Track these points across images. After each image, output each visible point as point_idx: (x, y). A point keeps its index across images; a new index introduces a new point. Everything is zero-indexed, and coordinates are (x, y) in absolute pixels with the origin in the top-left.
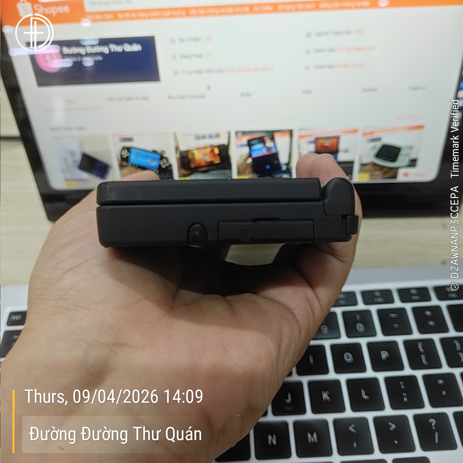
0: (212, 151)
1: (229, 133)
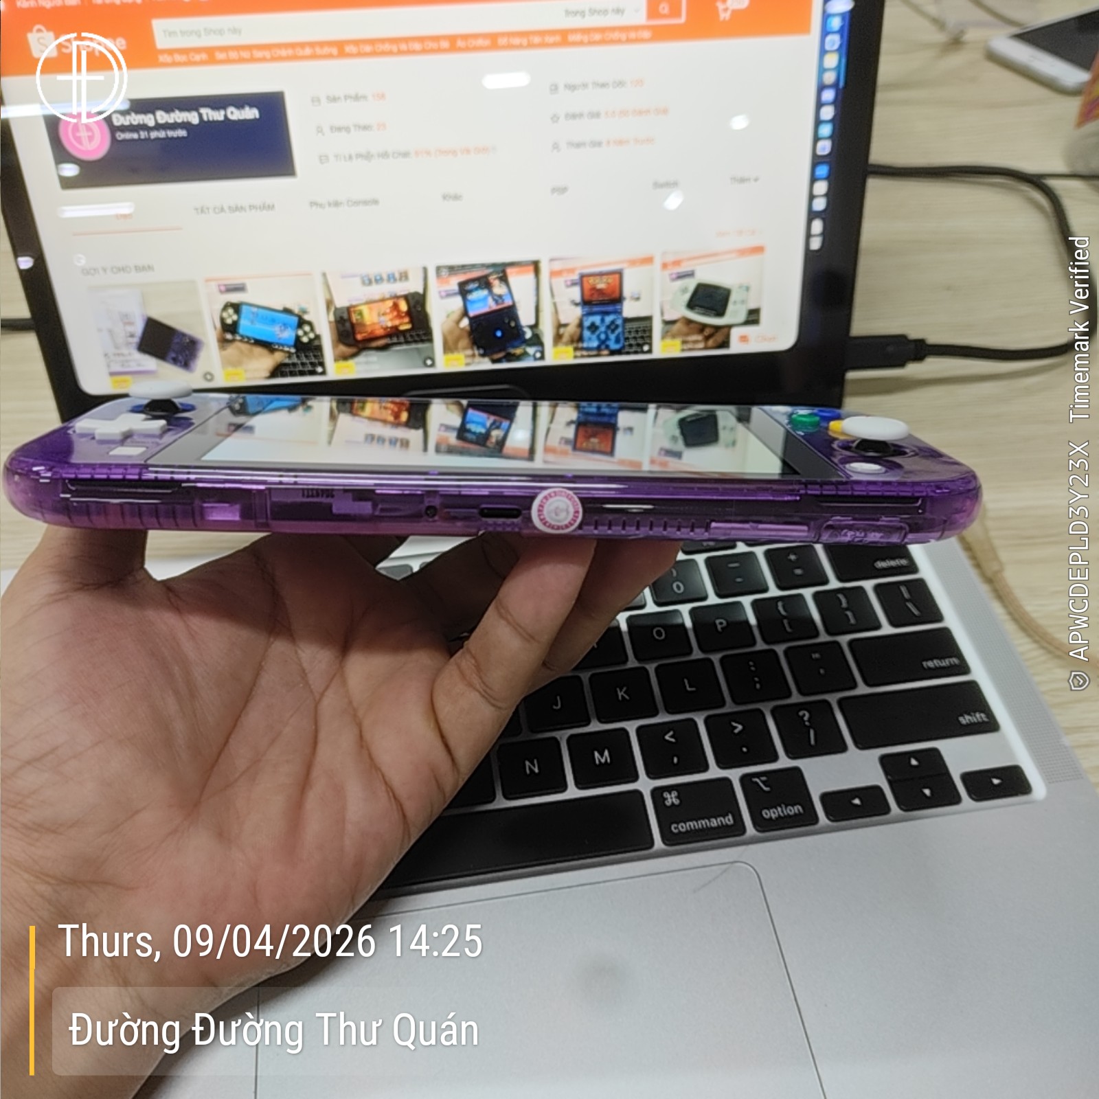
0: (396, 306)
1: (425, 270)
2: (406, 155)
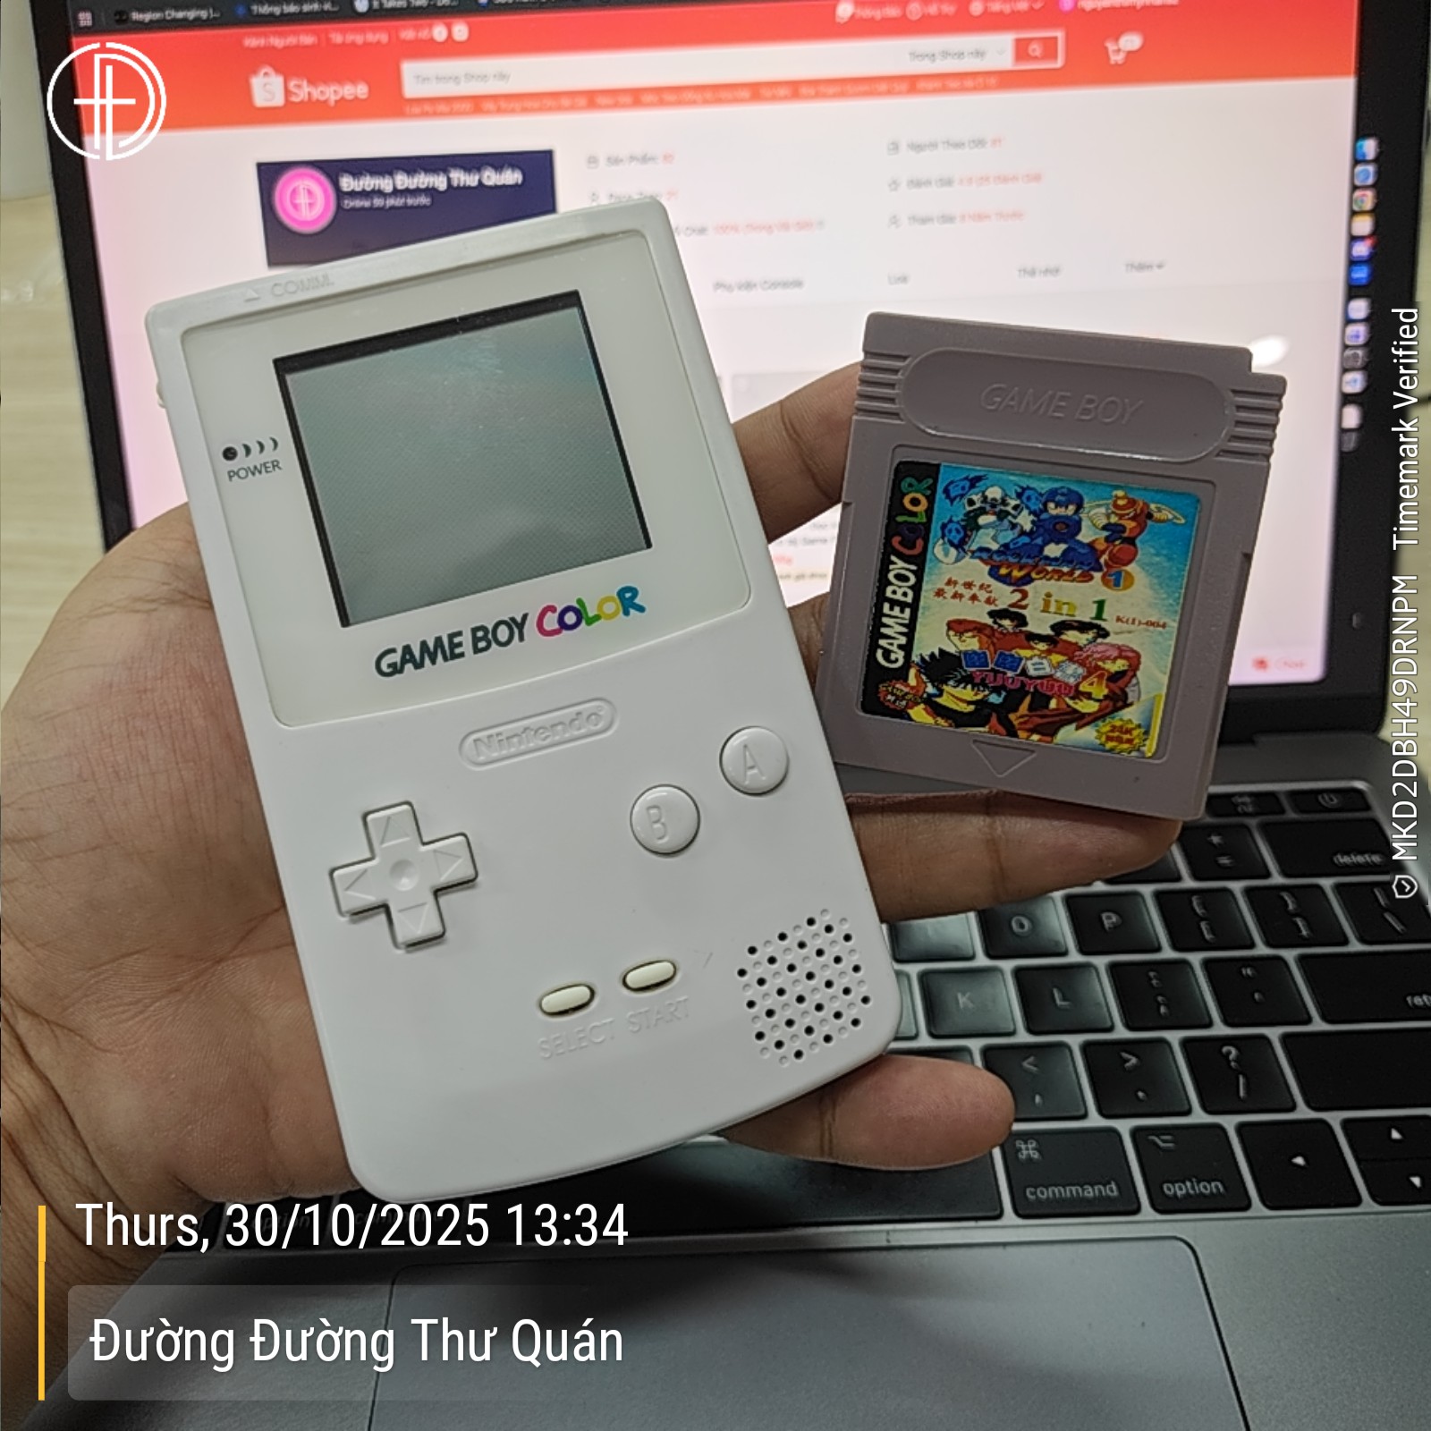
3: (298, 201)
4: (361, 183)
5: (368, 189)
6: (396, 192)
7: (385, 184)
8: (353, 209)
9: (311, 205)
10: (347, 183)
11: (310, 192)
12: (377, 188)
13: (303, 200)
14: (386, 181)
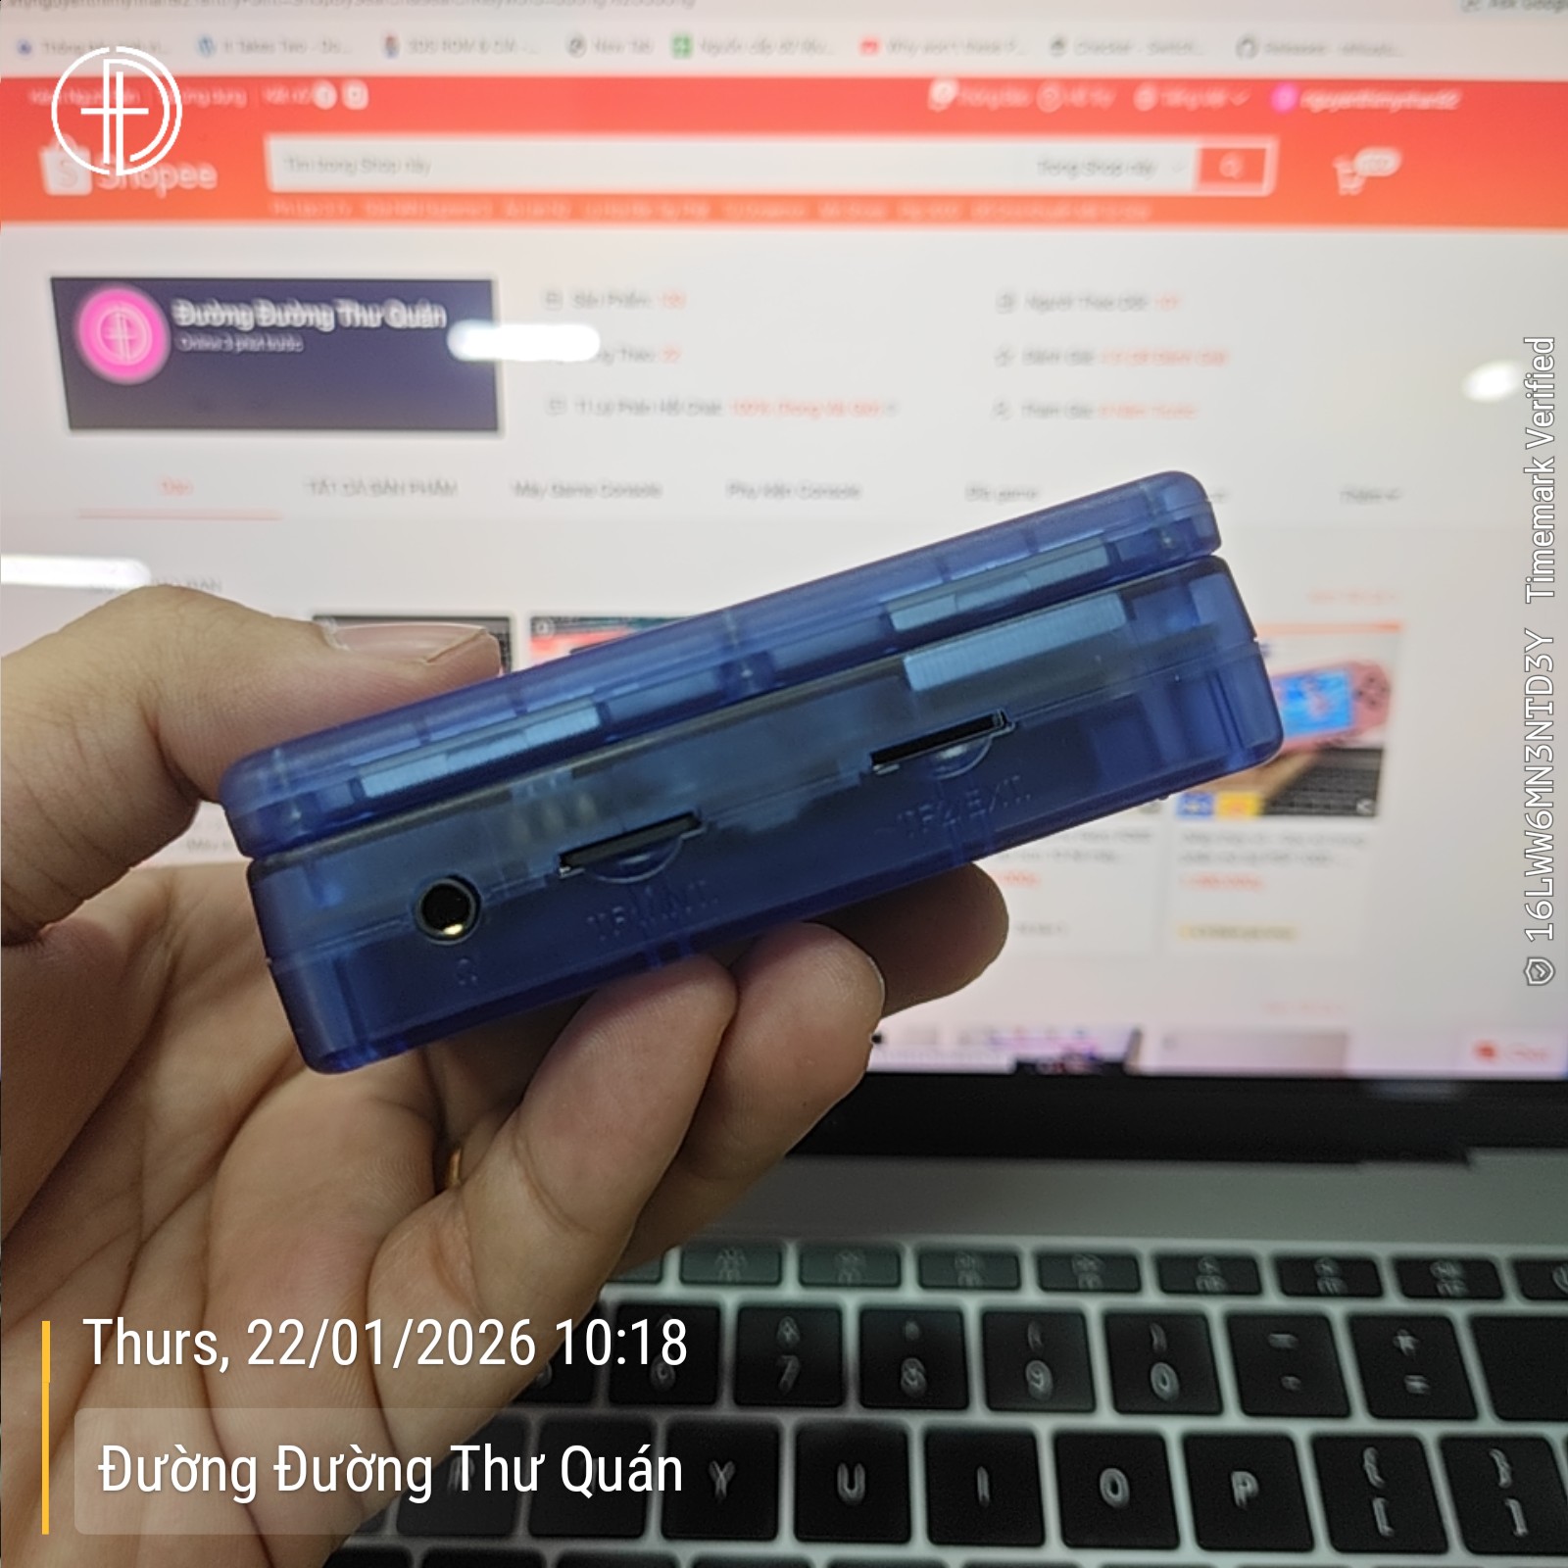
2: (713, 409)
3: (112, 337)
4: (207, 314)
5: (218, 324)
6: (258, 330)
7: (242, 317)
8: (194, 352)
9: (132, 342)
10: (186, 313)
11: (130, 325)
12: (230, 323)
13: (119, 334)
14: (244, 314)
